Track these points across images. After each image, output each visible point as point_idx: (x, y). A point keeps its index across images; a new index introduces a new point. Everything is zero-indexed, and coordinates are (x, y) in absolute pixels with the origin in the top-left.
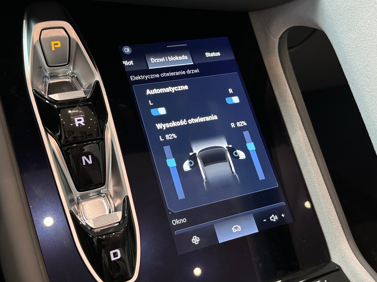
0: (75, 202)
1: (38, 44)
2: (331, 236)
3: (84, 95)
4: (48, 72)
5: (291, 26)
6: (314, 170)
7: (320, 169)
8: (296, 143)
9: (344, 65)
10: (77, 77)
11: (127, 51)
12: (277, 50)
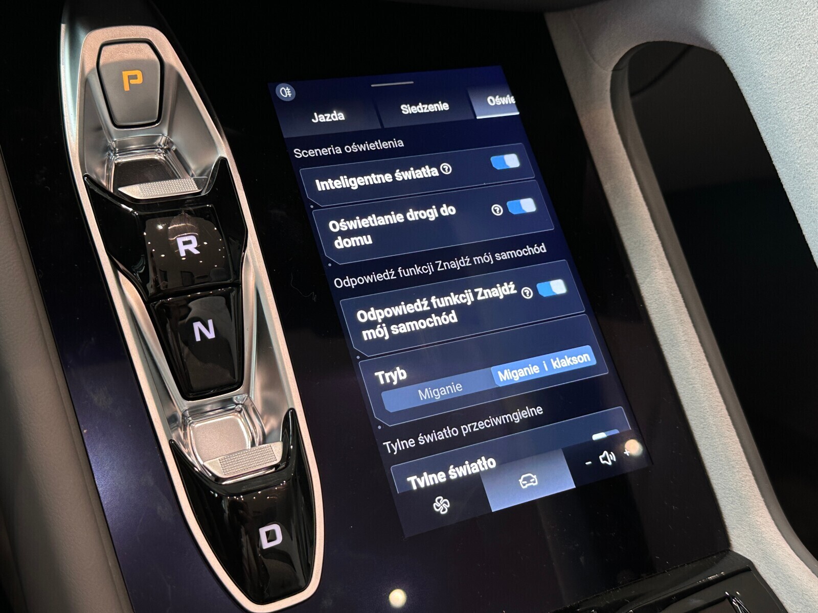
0: (179, 422)
1: (93, 76)
2: (732, 497)
3: (197, 189)
4: (115, 140)
5: (641, 43)
6: (693, 354)
7: (705, 352)
8: (651, 296)
9: (763, 122)
10: (176, 151)
11: (284, 94)
12: (608, 95)
